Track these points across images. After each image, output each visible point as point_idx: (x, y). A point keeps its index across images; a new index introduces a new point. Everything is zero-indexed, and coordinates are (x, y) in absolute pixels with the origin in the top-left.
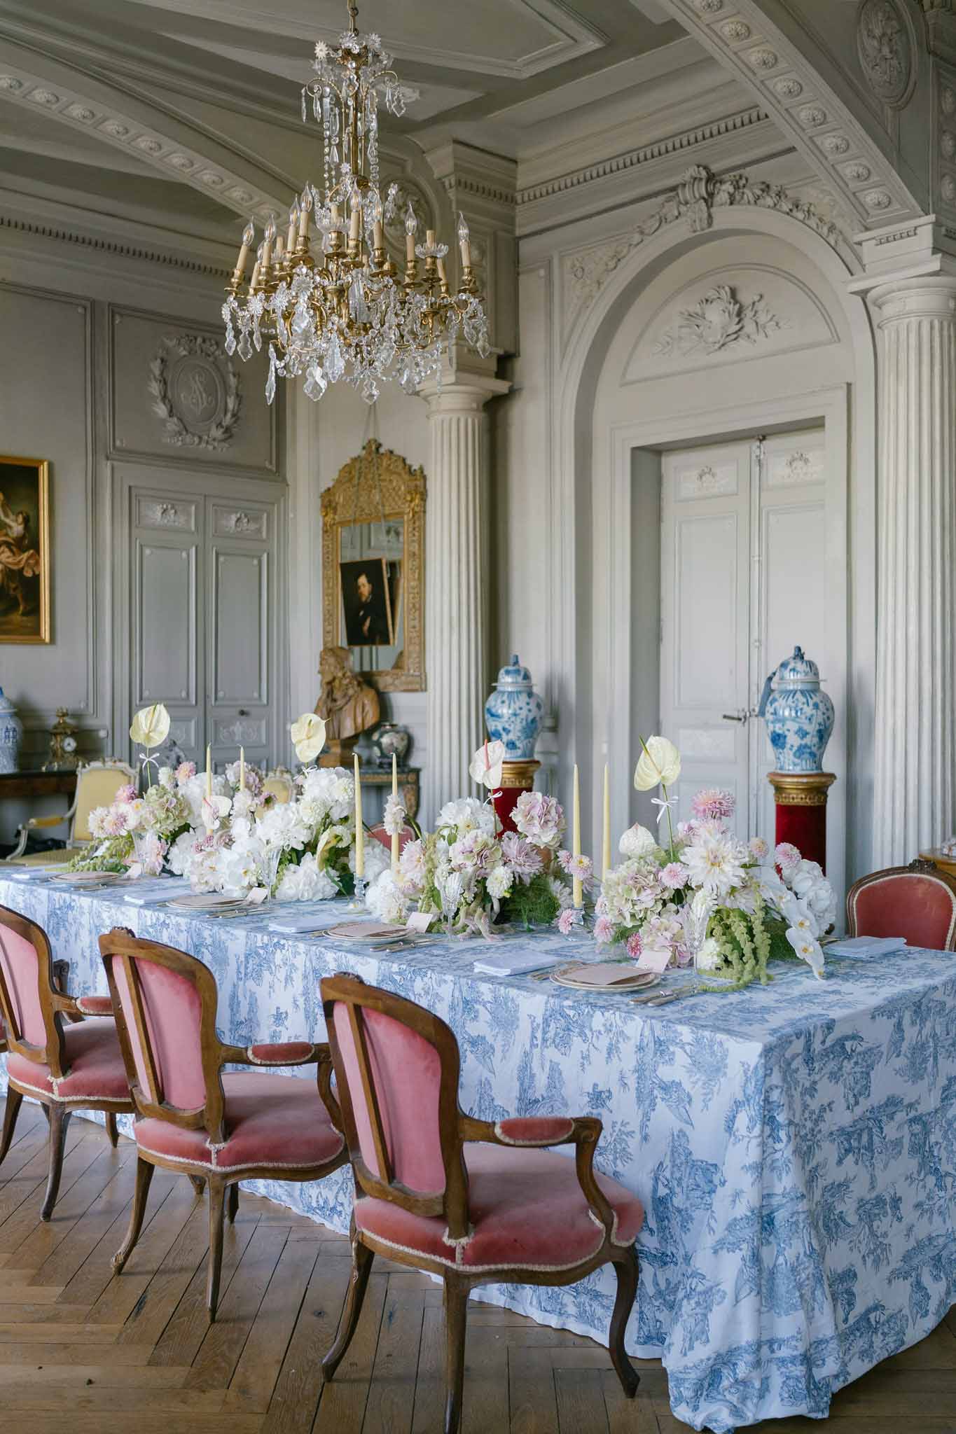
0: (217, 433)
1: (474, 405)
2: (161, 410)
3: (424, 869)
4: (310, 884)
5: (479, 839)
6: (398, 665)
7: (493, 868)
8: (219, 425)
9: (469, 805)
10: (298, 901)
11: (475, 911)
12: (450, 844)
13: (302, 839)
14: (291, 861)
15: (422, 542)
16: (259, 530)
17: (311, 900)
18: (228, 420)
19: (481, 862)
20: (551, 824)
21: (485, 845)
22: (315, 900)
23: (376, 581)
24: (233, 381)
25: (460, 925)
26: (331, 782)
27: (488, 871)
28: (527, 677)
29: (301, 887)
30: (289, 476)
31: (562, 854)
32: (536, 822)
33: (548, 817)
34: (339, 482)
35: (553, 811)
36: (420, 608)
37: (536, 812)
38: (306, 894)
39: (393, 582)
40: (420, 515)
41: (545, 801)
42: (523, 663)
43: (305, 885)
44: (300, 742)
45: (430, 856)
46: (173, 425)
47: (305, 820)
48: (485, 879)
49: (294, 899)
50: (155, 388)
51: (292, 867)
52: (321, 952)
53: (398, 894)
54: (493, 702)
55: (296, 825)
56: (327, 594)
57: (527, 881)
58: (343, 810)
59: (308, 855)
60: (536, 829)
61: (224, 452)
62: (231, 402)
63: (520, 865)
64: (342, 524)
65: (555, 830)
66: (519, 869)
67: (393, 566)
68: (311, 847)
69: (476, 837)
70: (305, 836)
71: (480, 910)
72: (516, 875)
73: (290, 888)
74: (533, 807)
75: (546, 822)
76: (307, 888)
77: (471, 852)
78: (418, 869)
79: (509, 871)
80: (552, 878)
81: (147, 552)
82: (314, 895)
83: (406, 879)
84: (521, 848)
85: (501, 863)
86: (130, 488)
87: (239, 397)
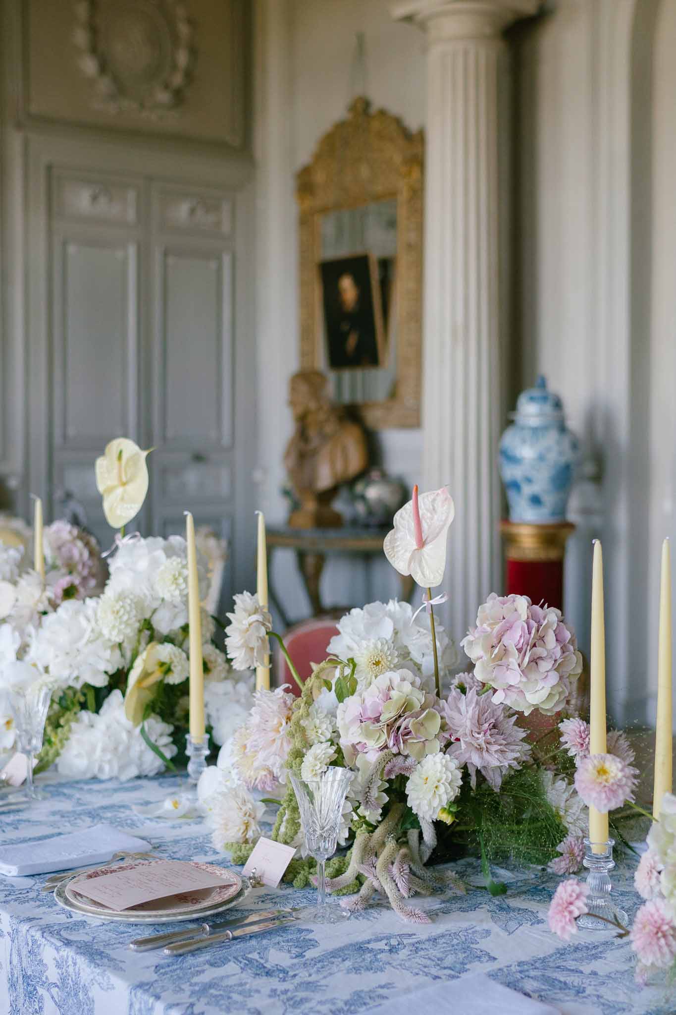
0: (163, 97)
1: (488, 30)
2: (89, 66)
3: (288, 748)
4: (116, 749)
5: (394, 694)
6: (393, 394)
7: (422, 754)
8: (166, 87)
9: (391, 616)
10: (95, 779)
11: (383, 844)
12: (341, 698)
13: (103, 667)
14: (84, 706)
15: (420, 228)
16: (218, 224)
17: (117, 778)
18: (178, 80)
19: (397, 740)
20: (546, 665)
21: (406, 708)
22: (124, 777)
23: (363, 284)
24: (184, 29)
25: (349, 875)
26: (154, 563)
27: (409, 761)
28: (558, 405)
29: (98, 752)
30: (258, 154)
31: (570, 728)
32: (513, 660)
33: (539, 651)
34: (318, 157)
35: (551, 638)
36: (417, 316)
37: (514, 639)
38: (107, 768)
39: (386, 284)
40: (418, 193)
41: (533, 616)
42: (553, 386)
43: (104, 750)
44: (110, 490)
45: (297, 724)
46: (104, 85)
47: (106, 632)
48: (403, 779)
49: (89, 775)
50: (81, 37)
51: (86, 716)
52: (34, 942)
53: (244, 793)
54: (512, 440)
55: (90, 642)
56: (305, 303)
57: (496, 781)
58: (175, 617)
59: (116, 694)
60: (514, 677)
61: (173, 121)
62: (182, 58)
63: (480, 749)
64: (324, 210)
65: (554, 678)
66: (476, 760)
67: (386, 265)
68: (118, 680)
69: (390, 688)
70: (108, 662)
71: (391, 844)
72: (472, 771)
73: (78, 756)
74: (509, 628)
75: (535, 661)
76: (109, 756)
77: (377, 720)
78: (274, 748)
79: (453, 765)
80: (550, 775)
81: (72, 249)
82: (122, 768)
83: (256, 764)
84: (482, 712)
85: (438, 744)
86: (49, 168)
87: (193, 51)
